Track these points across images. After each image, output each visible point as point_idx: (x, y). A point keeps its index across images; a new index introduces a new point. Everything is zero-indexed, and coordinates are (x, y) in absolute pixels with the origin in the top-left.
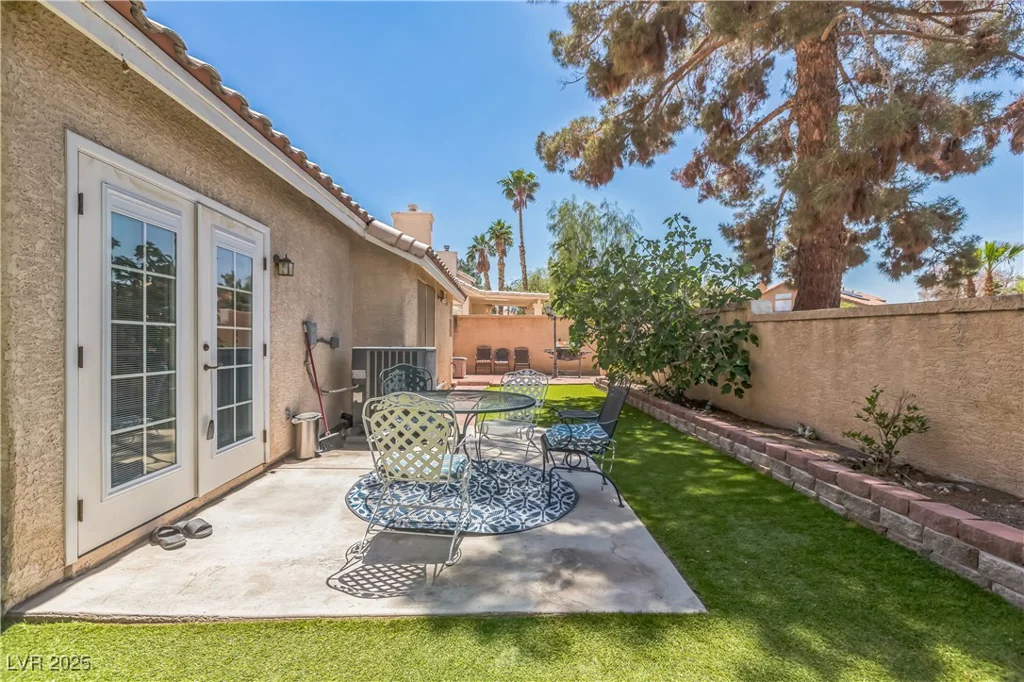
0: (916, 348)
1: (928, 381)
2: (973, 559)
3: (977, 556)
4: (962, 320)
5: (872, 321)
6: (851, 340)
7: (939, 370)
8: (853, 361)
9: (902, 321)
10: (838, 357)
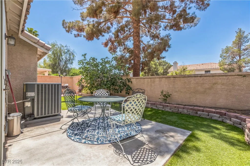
0: (166, 83)
1: (169, 88)
2: (197, 113)
3: (197, 112)
4: (174, 78)
5: (158, 79)
6: (154, 82)
7: (170, 87)
8: (154, 86)
9: (164, 79)
10: (151, 85)
